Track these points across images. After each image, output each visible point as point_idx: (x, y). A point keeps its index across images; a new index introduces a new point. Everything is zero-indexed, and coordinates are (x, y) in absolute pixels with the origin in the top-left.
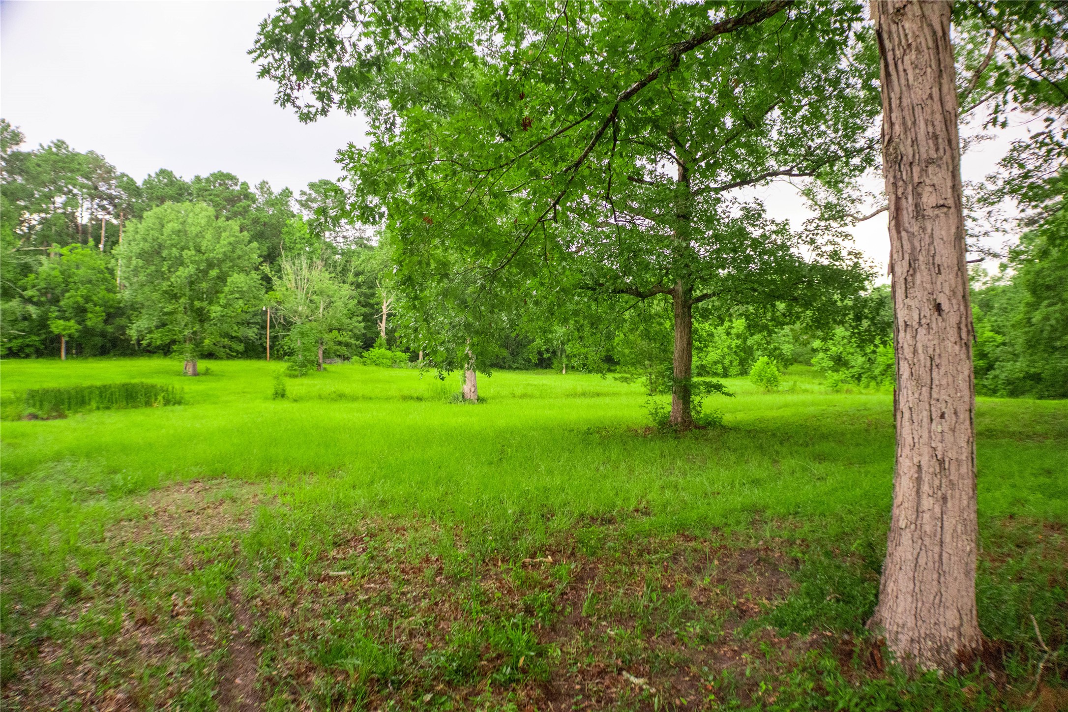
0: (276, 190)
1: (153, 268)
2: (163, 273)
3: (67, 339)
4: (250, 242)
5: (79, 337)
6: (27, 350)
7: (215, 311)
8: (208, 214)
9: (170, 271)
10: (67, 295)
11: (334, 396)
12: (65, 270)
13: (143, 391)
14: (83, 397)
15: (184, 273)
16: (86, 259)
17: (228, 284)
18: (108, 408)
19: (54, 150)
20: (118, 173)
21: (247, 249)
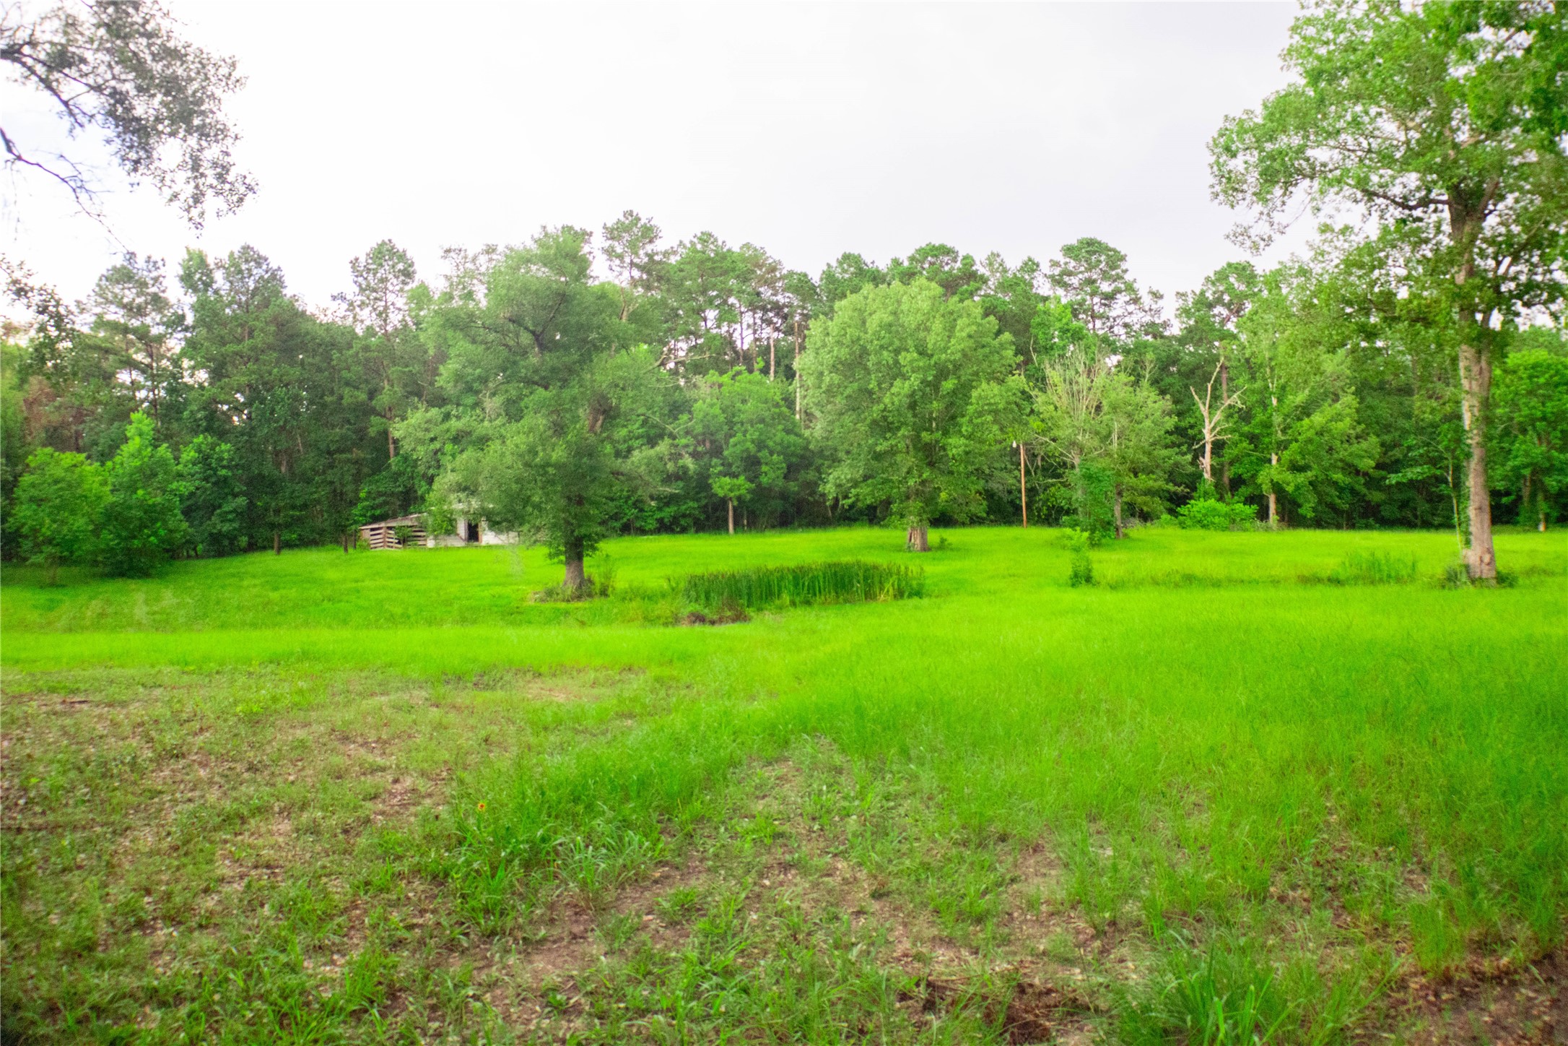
0: (1013, 263)
1: (855, 385)
2: (870, 393)
3: (736, 503)
4: (999, 333)
5: (752, 500)
6: (683, 522)
7: (956, 445)
8: (932, 293)
9: (880, 388)
10: (732, 440)
11: (1178, 578)
12: (727, 407)
13: (861, 574)
14: (769, 586)
15: (902, 388)
16: (755, 388)
17: (973, 400)
18: (808, 603)
19: (699, 247)
20: (785, 272)
21: (996, 343)
